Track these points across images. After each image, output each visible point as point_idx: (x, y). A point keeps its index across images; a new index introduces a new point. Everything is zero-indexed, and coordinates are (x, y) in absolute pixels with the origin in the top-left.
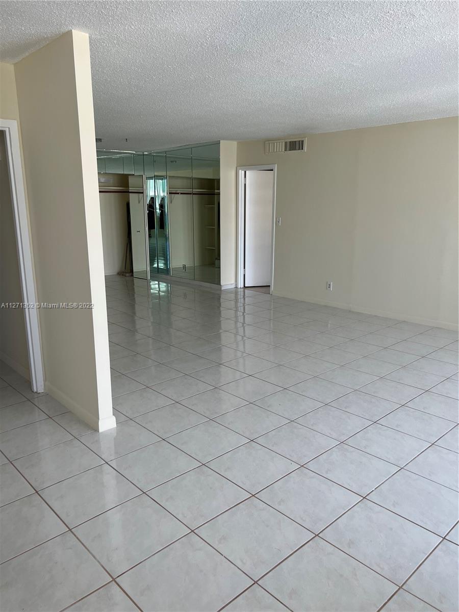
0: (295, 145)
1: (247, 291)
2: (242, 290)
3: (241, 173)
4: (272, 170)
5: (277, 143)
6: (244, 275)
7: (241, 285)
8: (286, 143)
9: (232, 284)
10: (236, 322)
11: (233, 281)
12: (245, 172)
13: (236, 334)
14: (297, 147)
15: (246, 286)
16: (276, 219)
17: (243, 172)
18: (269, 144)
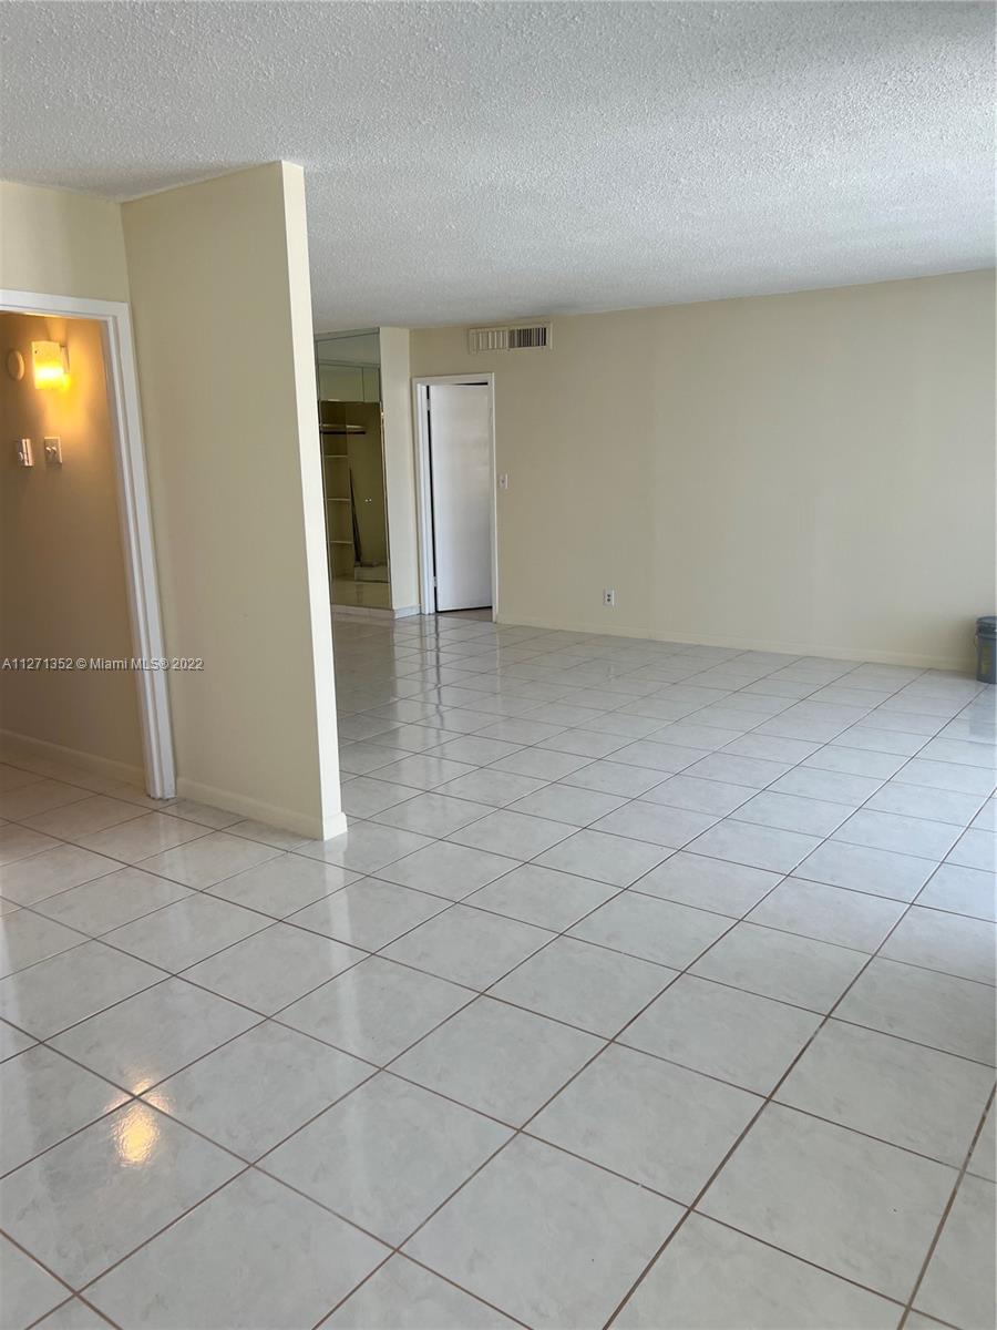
0: (529, 337)
1: (442, 619)
2: (433, 618)
3: (421, 389)
4: (486, 384)
5: (493, 332)
6: (435, 589)
7: (429, 608)
8: (512, 333)
9: (412, 608)
10: (424, 681)
11: (415, 602)
12: (428, 387)
13: (425, 703)
14: (534, 341)
15: (440, 610)
16: (498, 477)
17: (424, 388)
18: (478, 334)
